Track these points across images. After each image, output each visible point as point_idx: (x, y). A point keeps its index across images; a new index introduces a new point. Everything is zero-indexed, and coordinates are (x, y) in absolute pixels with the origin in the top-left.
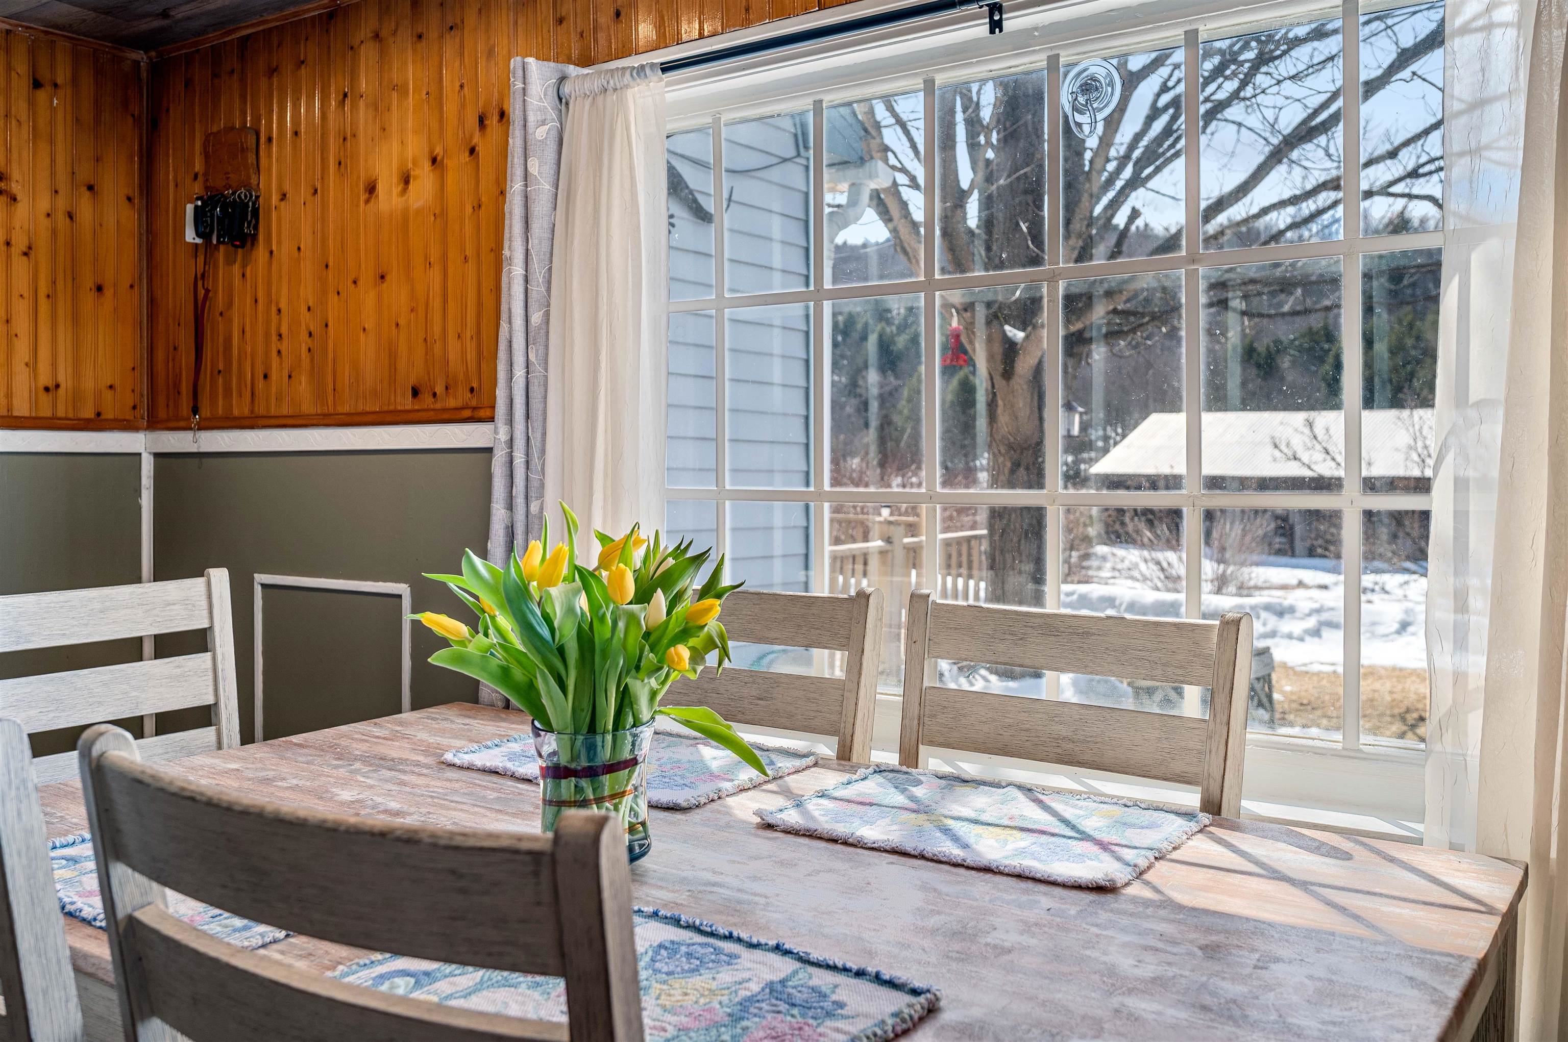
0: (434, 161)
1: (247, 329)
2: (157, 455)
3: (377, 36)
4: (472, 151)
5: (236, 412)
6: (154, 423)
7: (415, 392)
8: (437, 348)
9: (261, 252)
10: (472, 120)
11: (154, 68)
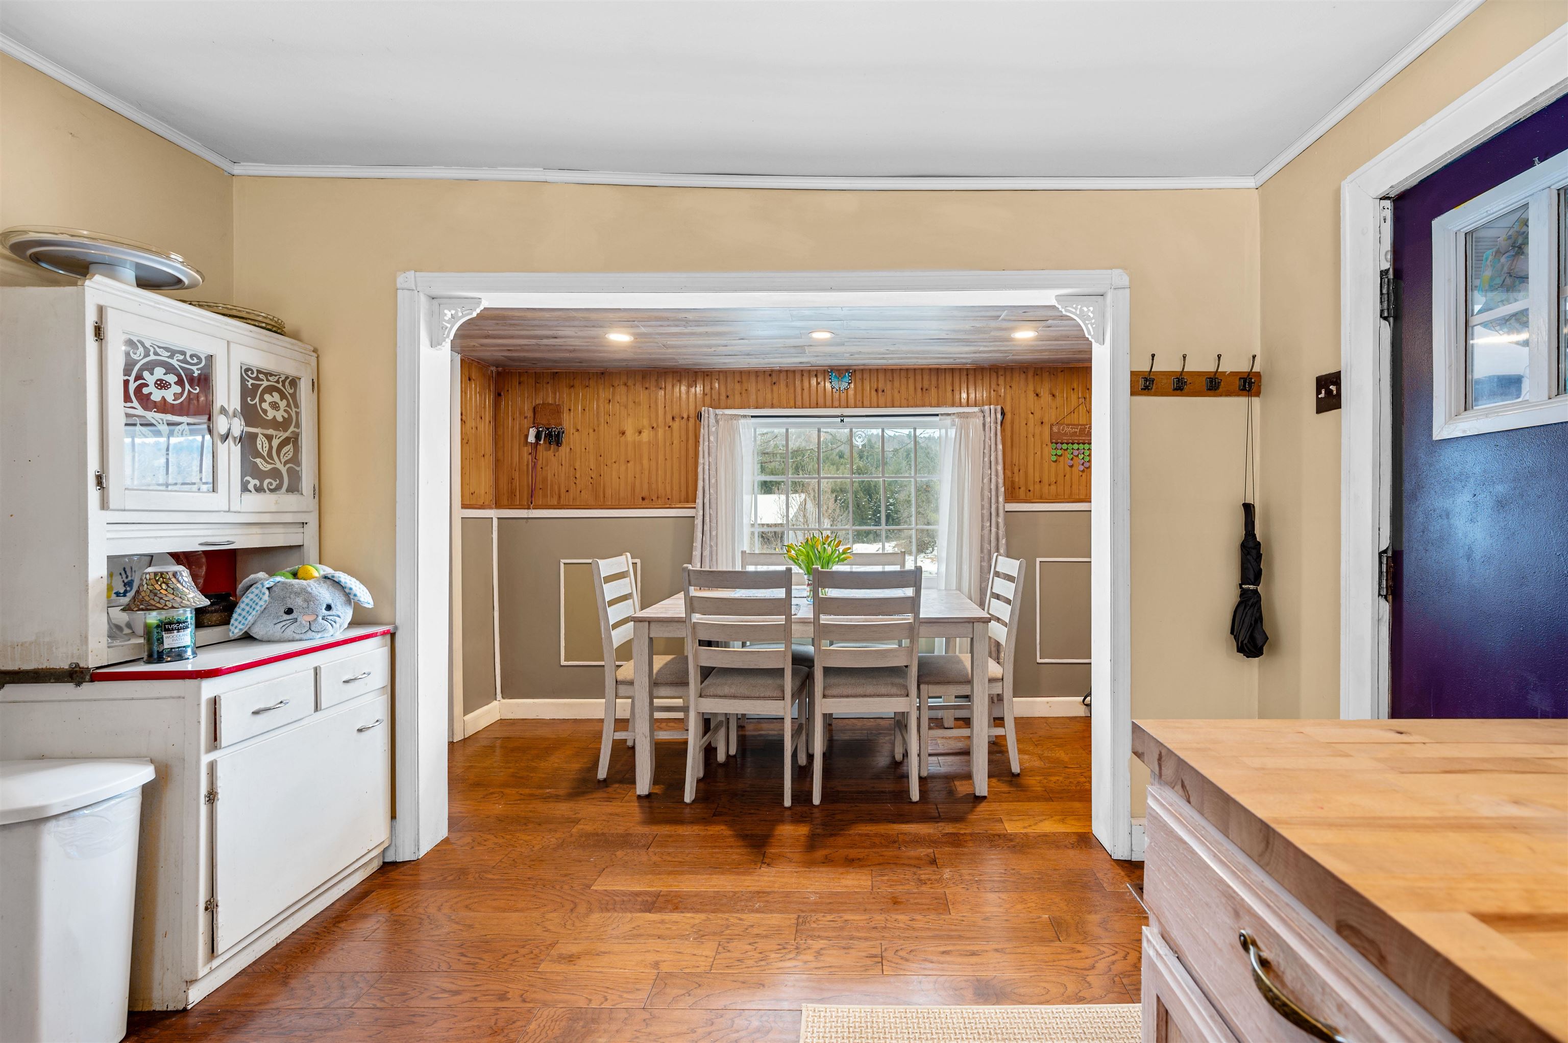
0: (653, 428)
1: (556, 474)
2: (498, 518)
3: (625, 384)
4: (669, 427)
5: (549, 503)
6: (498, 505)
7: (643, 499)
8: (654, 486)
9: (564, 450)
10: (669, 417)
11: (498, 374)
